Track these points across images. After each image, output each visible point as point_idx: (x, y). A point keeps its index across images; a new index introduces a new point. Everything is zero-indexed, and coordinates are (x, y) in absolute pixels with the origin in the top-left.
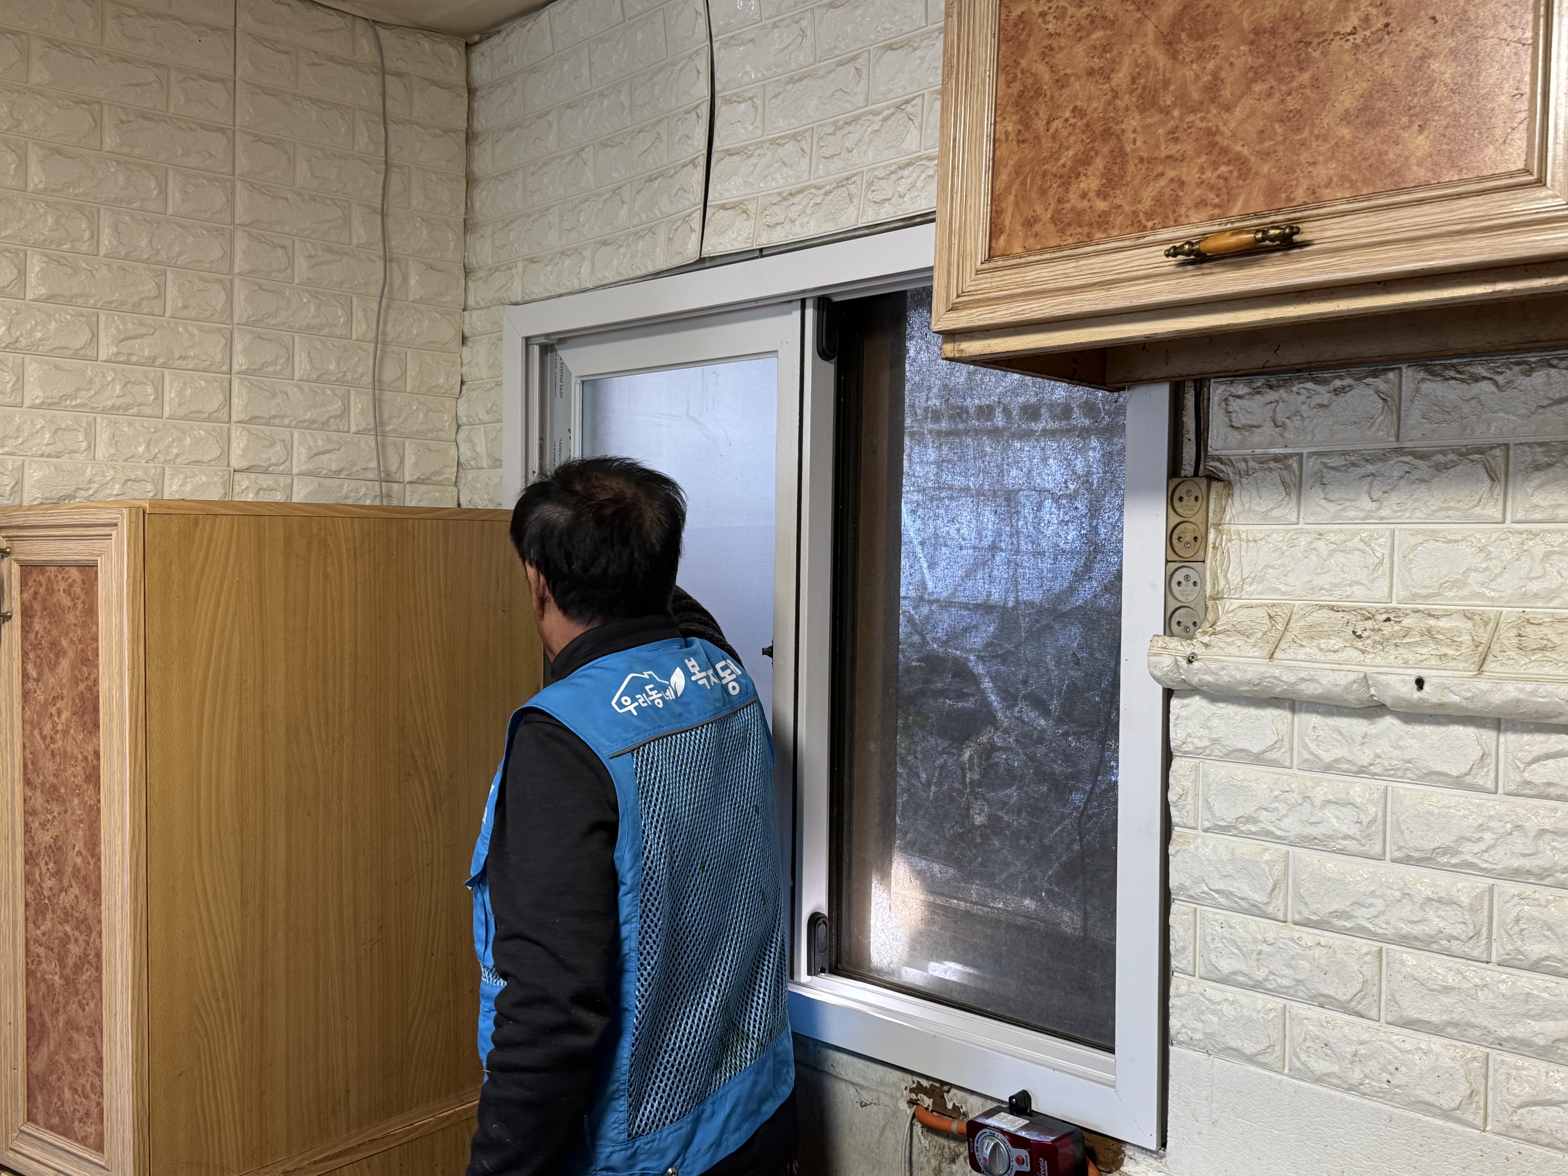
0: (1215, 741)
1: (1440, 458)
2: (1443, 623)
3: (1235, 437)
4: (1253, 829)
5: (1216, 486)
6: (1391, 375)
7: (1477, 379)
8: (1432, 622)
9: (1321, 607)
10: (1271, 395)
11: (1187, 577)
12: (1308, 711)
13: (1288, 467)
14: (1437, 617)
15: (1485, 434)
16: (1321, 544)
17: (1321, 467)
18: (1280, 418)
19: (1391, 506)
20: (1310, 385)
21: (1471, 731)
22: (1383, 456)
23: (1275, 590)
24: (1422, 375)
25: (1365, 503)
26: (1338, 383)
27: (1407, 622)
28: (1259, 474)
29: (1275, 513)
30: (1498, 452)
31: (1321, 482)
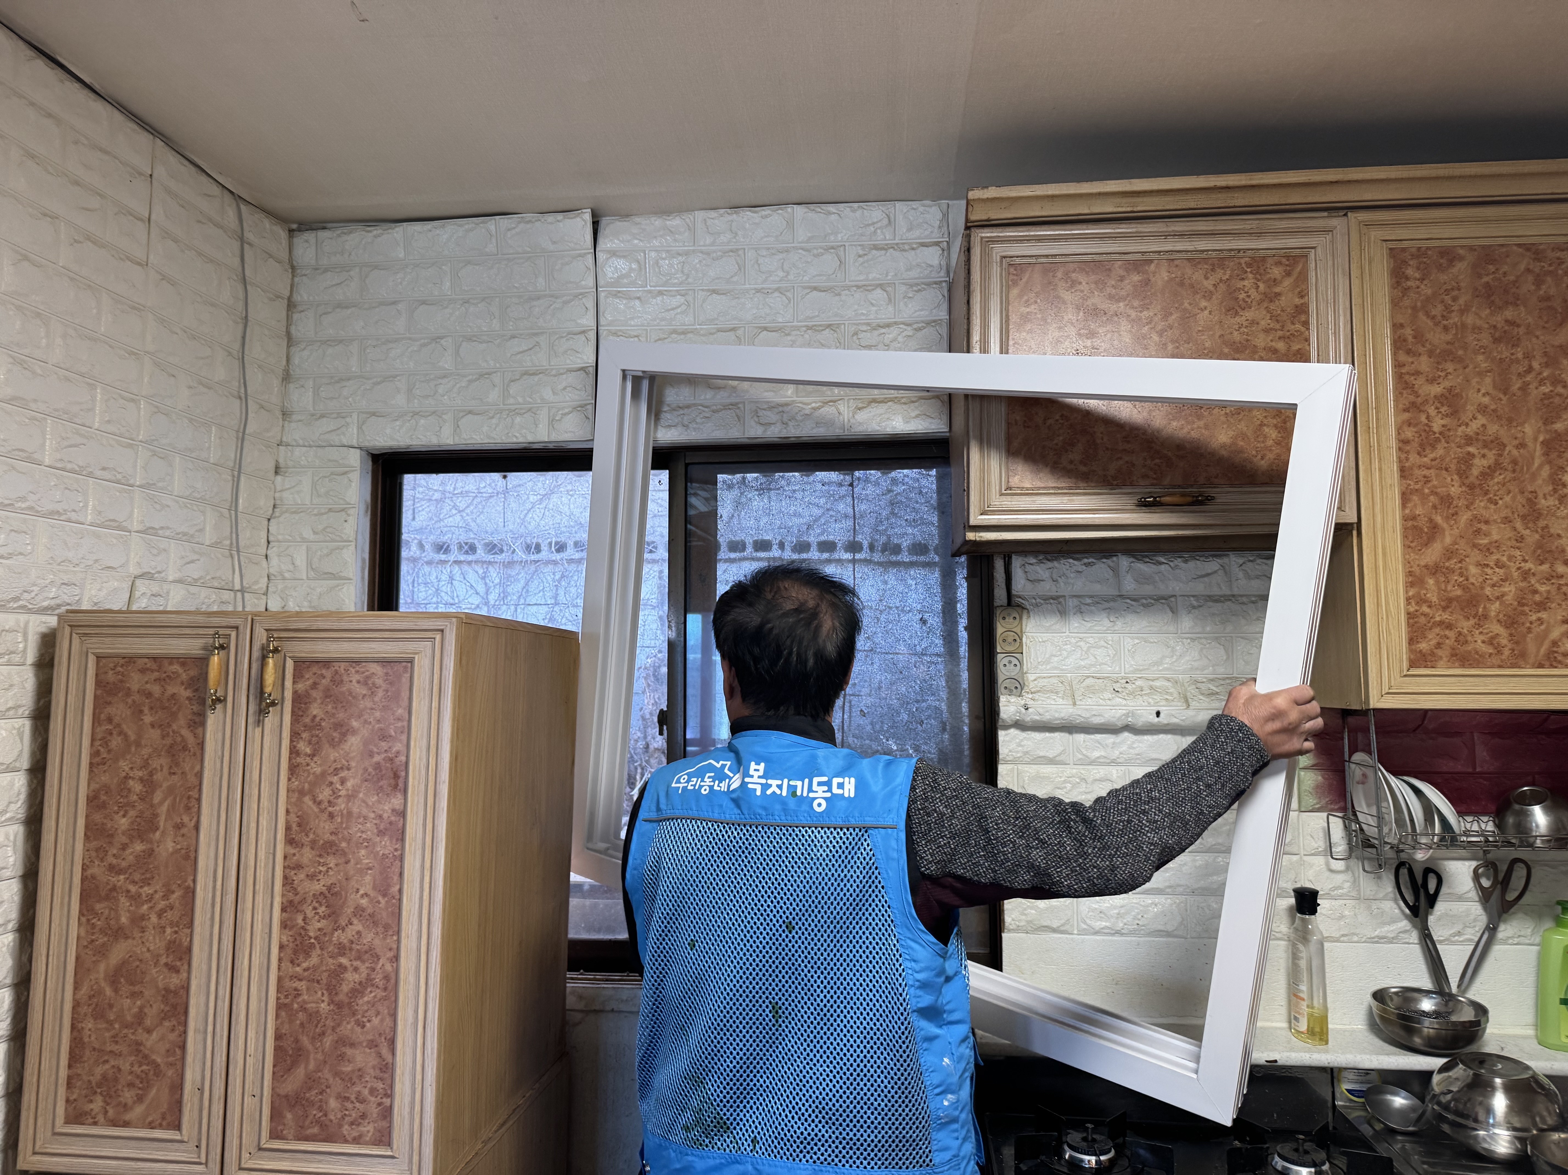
0: (1025, 753)
1: (1144, 601)
2: (1157, 684)
3: (1029, 586)
5: (1025, 612)
6: (1115, 559)
7: (1161, 563)
8: (1151, 683)
9: (1088, 677)
10: (1050, 564)
11: (1010, 662)
12: (1077, 732)
13: (1060, 603)
14: (1153, 680)
15: (1163, 589)
16: (1082, 644)
17: (1078, 603)
18: (1055, 576)
19: (1119, 624)
20: (1071, 561)
21: (1169, 736)
22: (1113, 599)
23: (1056, 668)
24: (1132, 559)
25: (1106, 623)
26: (1086, 560)
27: (1139, 683)
28: (1045, 606)
29: (1054, 627)
30: (1173, 599)
31: (1080, 611)
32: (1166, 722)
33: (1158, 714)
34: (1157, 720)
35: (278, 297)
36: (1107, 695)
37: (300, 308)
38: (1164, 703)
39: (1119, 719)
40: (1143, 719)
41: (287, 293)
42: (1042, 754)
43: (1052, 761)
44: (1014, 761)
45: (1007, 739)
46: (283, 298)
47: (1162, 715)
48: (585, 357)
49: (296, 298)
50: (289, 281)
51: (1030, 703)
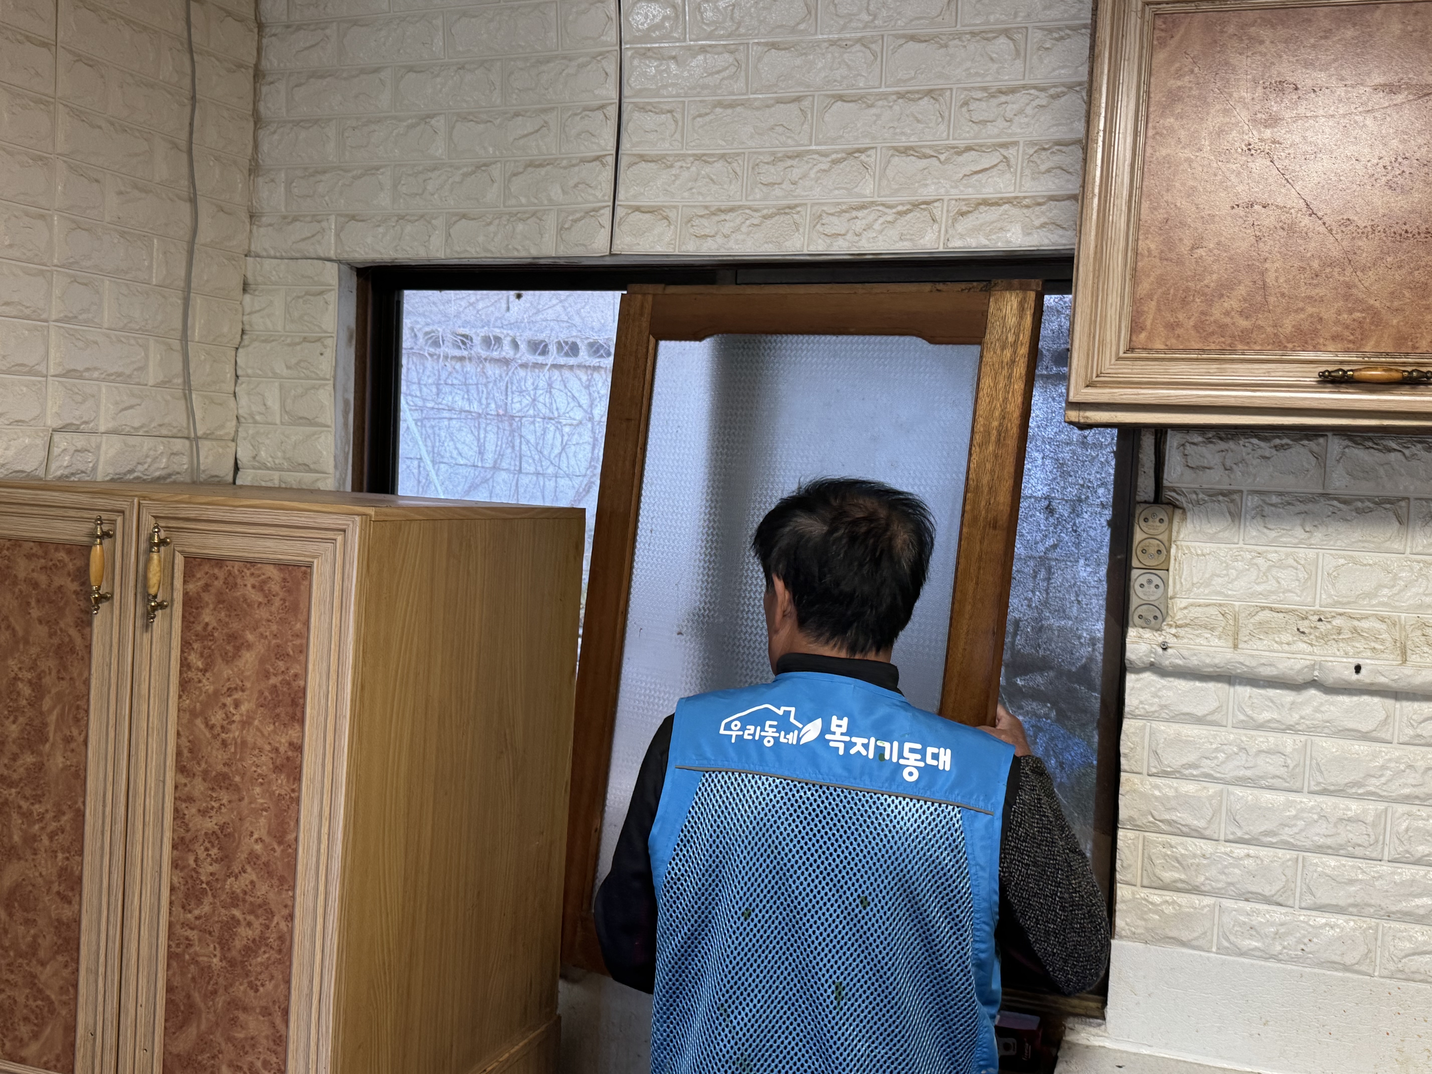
0: (1163, 707)
1: (1359, 504)
2: (1364, 624)
3: (1189, 474)
4: (1195, 773)
5: (1178, 513)
6: (1321, 440)
7: (1390, 450)
8: (1356, 623)
9: (1263, 608)
10: (1222, 445)
11: (1150, 581)
12: (1240, 684)
13: (1233, 501)
14: (1358, 620)
15: (1389, 490)
16: (1260, 561)
17: (1260, 503)
18: (1228, 463)
19: (1318, 536)
20: (1255, 441)
21: (1376, 700)
22: (1312, 499)
23: (1219, 593)
24: (1347, 442)
25: (1299, 533)
26: (1277, 441)
27: (1338, 622)
28: (1210, 505)
29: (1221, 535)
30: (1403, 504)
31: (1261, 514)
32: (1368, 681)
33: (1358, 669)
34: (1355, 677)
35: (240, 66)
36: (1286, 637)
37: (269, 79)
38: (1369, 654)
39: (1299, 671)
40: (1335, 675)
41: (252, 60)
42: (1186, 710)
43: (1199, 720)
44: (1147, 716)
45: (1138, 685)
46: (247, 68)
47: (1363, 671)
48: (602, 143)
49: (265, 64)
50: (255, 44)
51: (1171, 641)
